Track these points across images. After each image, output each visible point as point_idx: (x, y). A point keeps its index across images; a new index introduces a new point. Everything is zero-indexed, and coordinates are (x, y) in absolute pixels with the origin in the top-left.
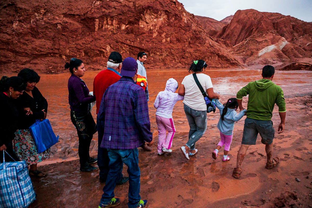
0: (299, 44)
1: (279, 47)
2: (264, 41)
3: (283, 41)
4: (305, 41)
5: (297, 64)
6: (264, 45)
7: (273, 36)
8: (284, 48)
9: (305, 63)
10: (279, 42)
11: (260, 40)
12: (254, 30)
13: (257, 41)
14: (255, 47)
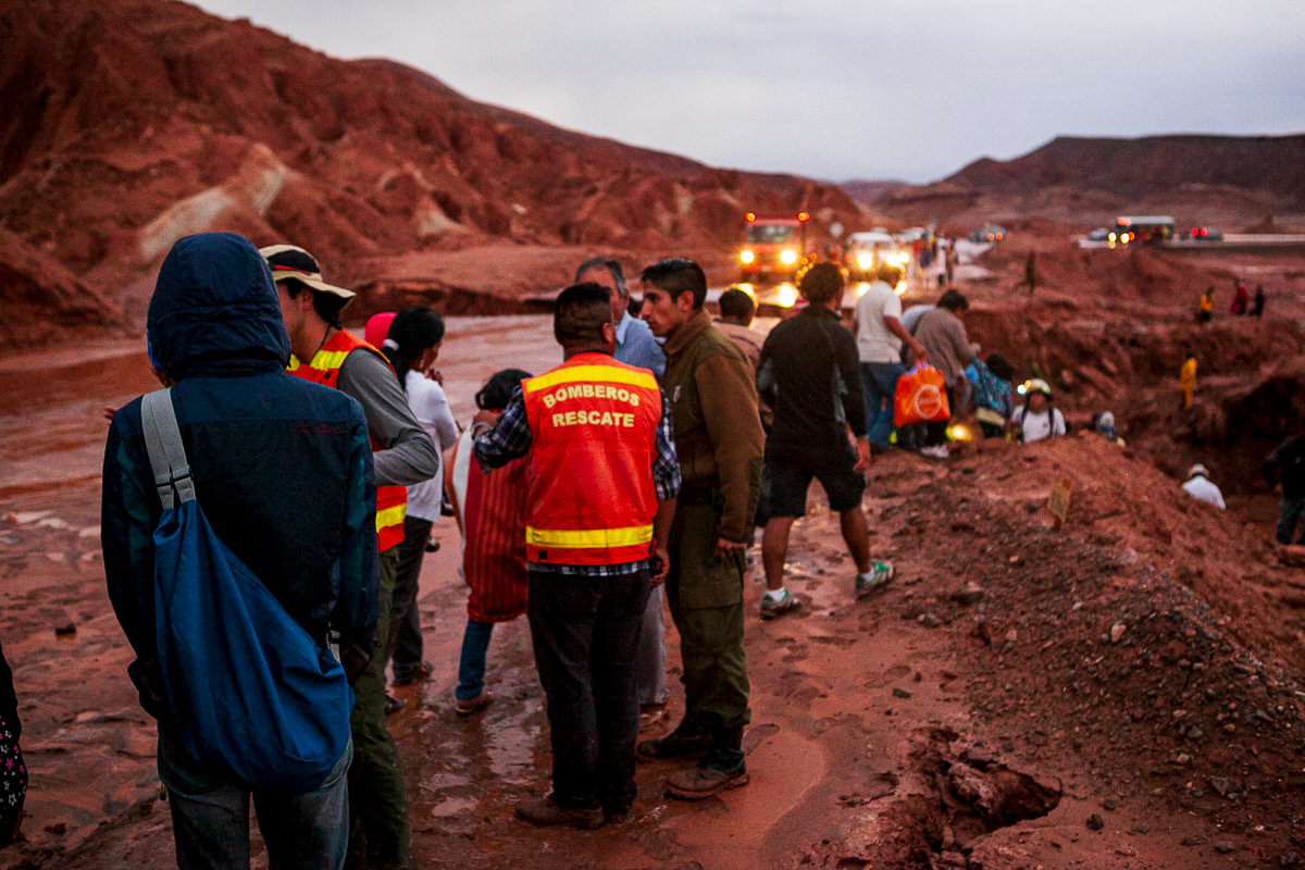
0: (343, 183)
1: (247, 201)
2: (155, 166)
3: (263, 163)
4: (370, 165)
5: (382, 289)
6: (162, 194)
7: (202, 136)
8: (277, 204)
9: (420, 281)
10: (243, 170)
11: (130, 160)
12: (54, 98)
13: (113, 168)
14: (112, 208)
